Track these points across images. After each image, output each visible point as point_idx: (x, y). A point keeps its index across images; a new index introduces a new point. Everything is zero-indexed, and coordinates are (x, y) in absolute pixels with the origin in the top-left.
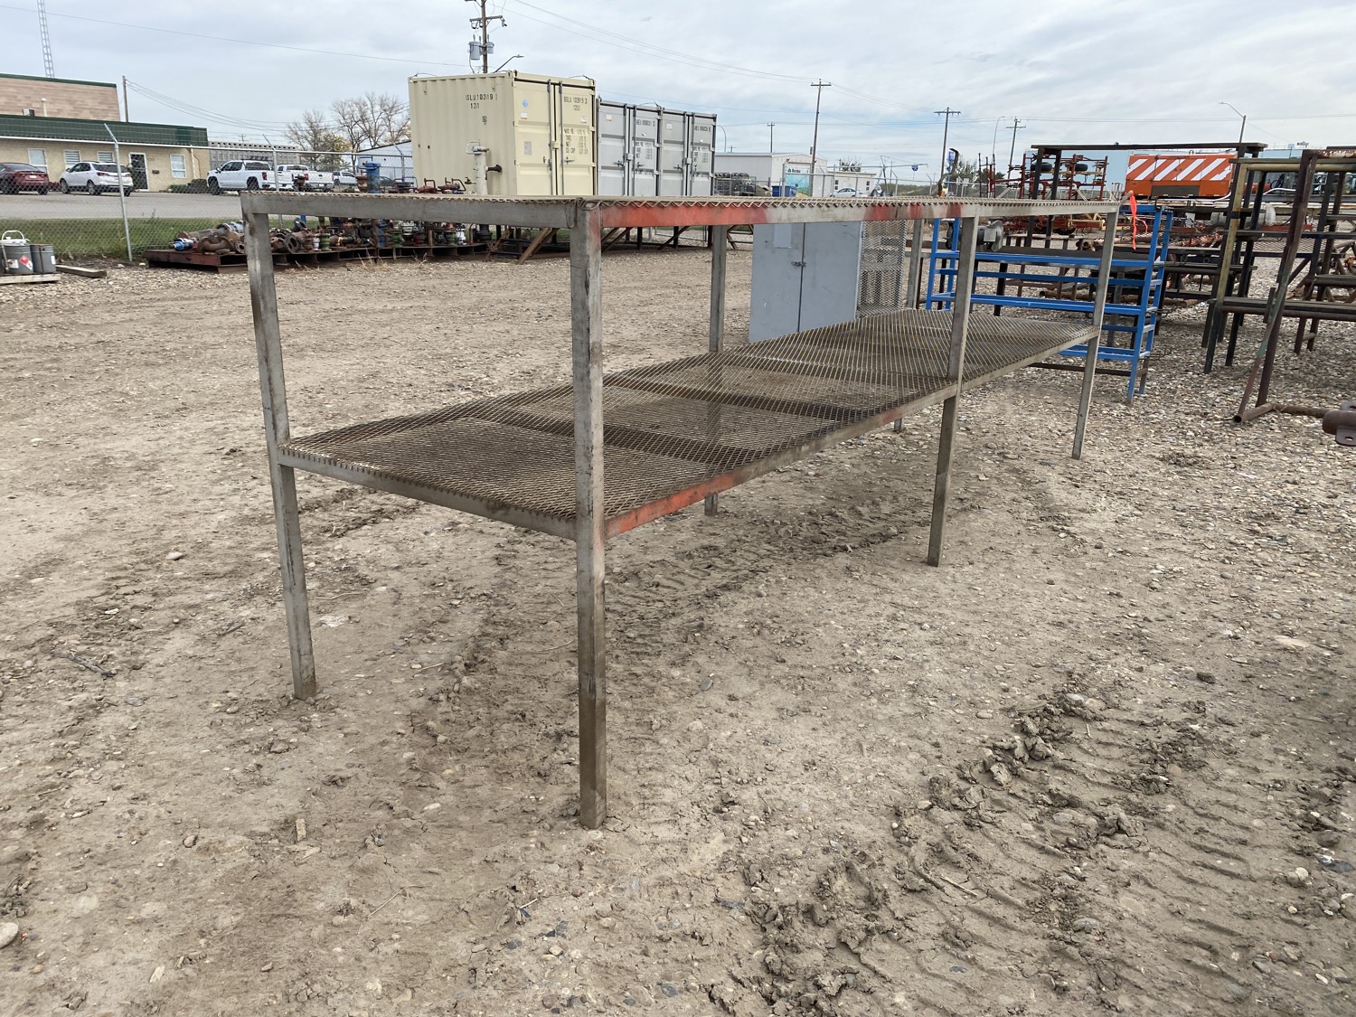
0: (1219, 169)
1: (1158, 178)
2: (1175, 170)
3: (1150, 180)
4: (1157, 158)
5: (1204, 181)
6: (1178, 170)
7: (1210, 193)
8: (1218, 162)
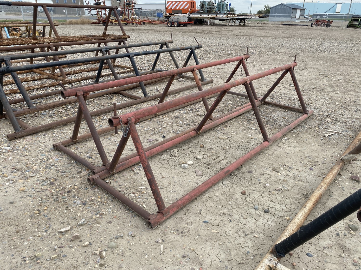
0: (186, 5)
2: (177, 5)
3: (171, 8)
4: (173, 2)
5: (183, 9)
8: (186, 3)
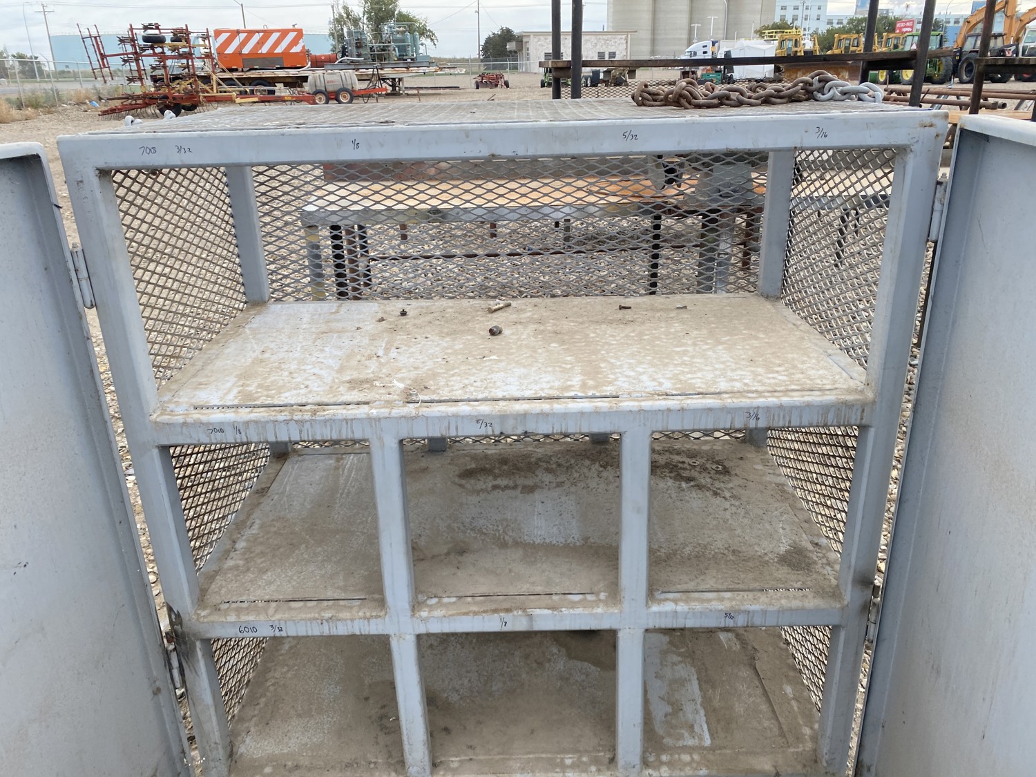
0: (295, 42)
1: (246, 51)
2: (258, 43)
3: (238, 53)
4: (238, 32)
5: (286, 53)
6: (261, 43)
7: (294, 65)
8: (292, 35)
